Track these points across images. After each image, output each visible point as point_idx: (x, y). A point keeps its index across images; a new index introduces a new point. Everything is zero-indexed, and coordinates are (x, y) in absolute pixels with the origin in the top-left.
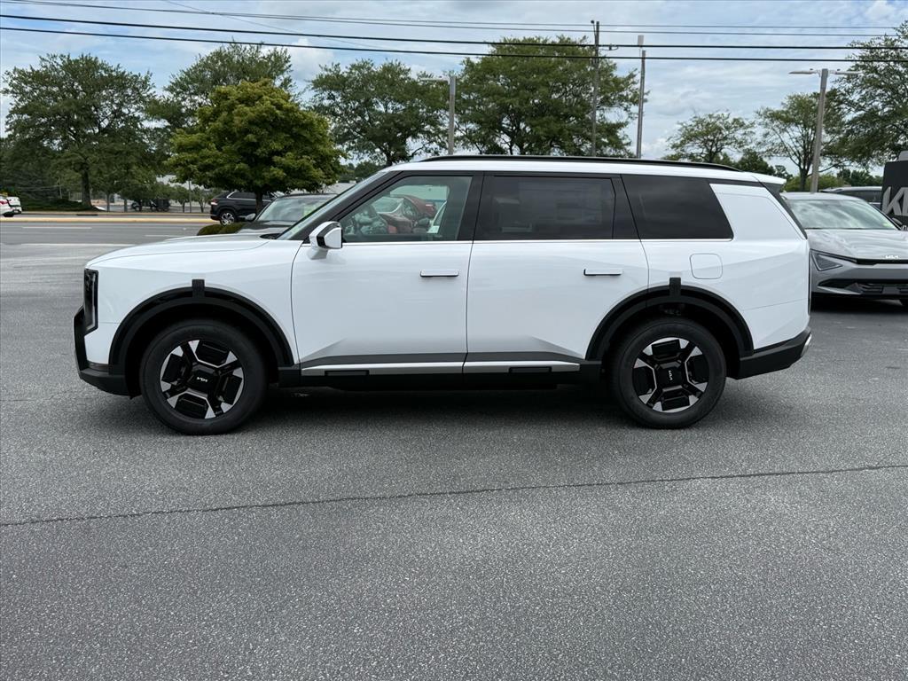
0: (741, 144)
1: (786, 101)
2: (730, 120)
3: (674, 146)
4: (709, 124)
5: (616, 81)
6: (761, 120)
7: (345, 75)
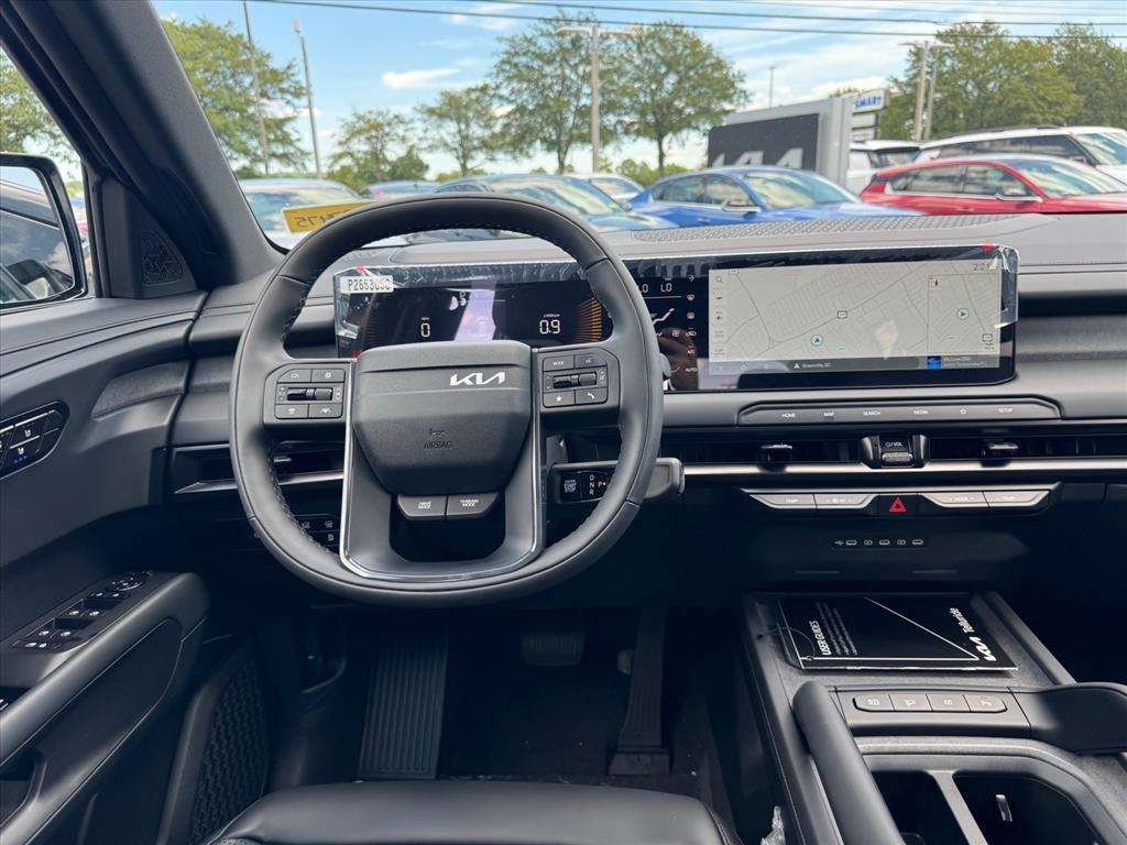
0: (404, 139)
1: (439, 97)
2: (391, 116)
3: (341, 143)
4: (369, 121)
5: (274, 72)
6: (419, 116)
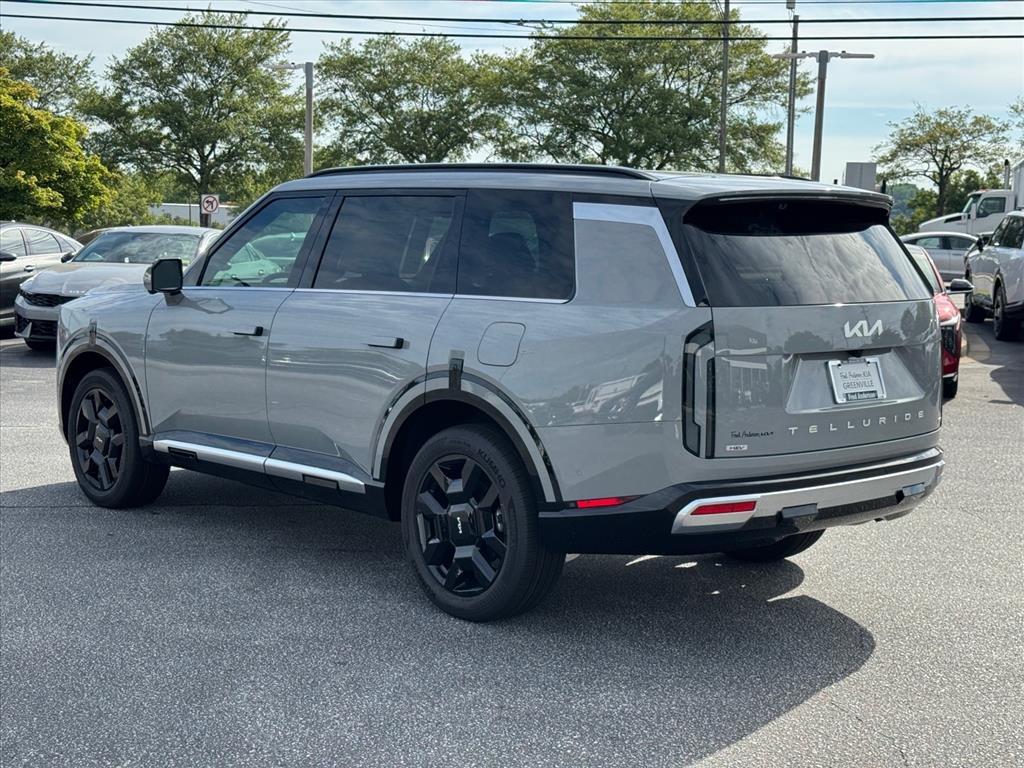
7: (359, 55)
